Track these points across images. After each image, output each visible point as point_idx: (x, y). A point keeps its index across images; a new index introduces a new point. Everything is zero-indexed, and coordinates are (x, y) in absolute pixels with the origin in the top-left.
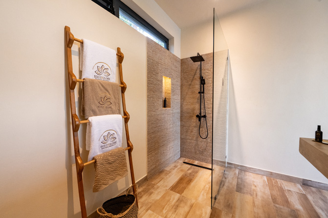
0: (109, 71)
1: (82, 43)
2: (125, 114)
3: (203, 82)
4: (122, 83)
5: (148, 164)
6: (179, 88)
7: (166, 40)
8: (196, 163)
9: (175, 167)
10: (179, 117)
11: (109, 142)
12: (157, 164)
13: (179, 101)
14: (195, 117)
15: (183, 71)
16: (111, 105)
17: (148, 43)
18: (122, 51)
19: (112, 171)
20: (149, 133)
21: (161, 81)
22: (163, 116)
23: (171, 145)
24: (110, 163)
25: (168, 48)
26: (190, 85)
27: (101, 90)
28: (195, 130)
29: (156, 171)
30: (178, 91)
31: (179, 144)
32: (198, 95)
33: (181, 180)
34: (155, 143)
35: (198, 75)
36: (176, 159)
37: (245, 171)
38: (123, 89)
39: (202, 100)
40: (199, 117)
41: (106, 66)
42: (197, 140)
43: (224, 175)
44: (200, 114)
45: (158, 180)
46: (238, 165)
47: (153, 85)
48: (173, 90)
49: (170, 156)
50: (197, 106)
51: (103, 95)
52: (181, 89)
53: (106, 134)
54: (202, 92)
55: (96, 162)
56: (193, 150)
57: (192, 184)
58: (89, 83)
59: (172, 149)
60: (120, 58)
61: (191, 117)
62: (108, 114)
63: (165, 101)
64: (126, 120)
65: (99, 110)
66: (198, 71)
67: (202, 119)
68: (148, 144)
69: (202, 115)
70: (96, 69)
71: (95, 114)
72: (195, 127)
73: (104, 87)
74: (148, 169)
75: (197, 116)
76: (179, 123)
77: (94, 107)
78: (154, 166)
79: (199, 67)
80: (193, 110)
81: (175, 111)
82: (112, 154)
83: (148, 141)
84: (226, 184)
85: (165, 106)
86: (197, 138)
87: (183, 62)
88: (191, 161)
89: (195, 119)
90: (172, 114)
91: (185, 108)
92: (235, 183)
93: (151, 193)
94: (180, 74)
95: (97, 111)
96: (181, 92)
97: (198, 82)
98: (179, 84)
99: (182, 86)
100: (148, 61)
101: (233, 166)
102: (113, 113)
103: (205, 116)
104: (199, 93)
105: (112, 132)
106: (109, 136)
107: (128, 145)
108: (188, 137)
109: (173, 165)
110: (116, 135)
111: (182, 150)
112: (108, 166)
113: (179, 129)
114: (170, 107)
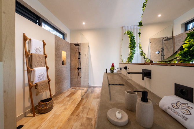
0: (40, 50)
1: (30, 40)
2: (47, 67)
3: (80, 54)
4: (45, 55)
5: (56, 89)
6: (70, 56)
7: (63, 34)
8: (77, 88)
9: (68, 91)
10: (70, 69)
11: (41, 78)
12: (60, 89)
13: (70, 62)
14: (77, 69)
15: (71, 49)
16: (42, 64)
17: (55, 37)
18: (45, 41)
19: (43, 88)
20: (56, 76)
21: (61, 53)
22: (62, 68)
23: (66, 81)
24: (42, 85)
25: (64, 38)
26: (74, 55)
27: (38, 58)
28: (77, 75)
29: (59, 92)
30: (69, 57)
31: (70, 81)
32: (78, 59)
33: (71, 94)
34: (59, 80)
35: (78, 51)
36: (68, 88)
37: (95, 88)
38: (46, 57)
39: (80, 62)
40: (78, 69)
41: (39, 48)
42: (78, 79)
43: (87, 90)
44: (79, 67)
45: (60, 96)
46: (93, 86)
47: (58, 55)
48: (67, 57)
49: (66, 86)
50: (78, 64)
51: (39, 60)
52: (71, 57)
53: (40, 74)
54: (80, 58)
55: (37, 85)
56: (76, 83)
57: (75, 94)
58: (34, 55)
59: (67, 84)
60: (44, 45)
61: (75, 69)
62: (40, 67)
63: (63, 62)
64: (47, 69)
65: (38, 65)
66: (78, 50)
67: (80, 69)
68: (56, 81)
69: (80, 68)
70: (36, 50)
71: (36, 67)
72: (77, 73)
73: (39, 56)
74: (56, 91)
75: (78, 68)
76: (70, 72)
77: (36, 64)
78: (58, 90)
79: (78, 48)
80: (76, 66)
81: (67, 66)
82: (43, 82)
83: (56, 79)
84: (88, 92)
85: (63, 64)
86: (78, 78)
87: (71, 44)
88: (75, 88)
89: (77, 70)
90: (67, 67)
91: (72, 65)
92: (91, 91)
93: (58, 100)
94: (70, 50)
95: (37, 65)
96: (71, 58)
97: (78, 54)
98: (70, 54)
99: (71, 55)
100: (55, 45)
101: (91, 87)
102: (42, 67)
103: (81, 68)
104: (78, 58)
105: (42, 74)
106: (41, 75)
107: (48, 79)
108: (74, 78)
109: (67, 90)
110: (44, 75)
111: (71, 84)
112: (41, 86)
113: (69, 74)
114: (65, 64)
